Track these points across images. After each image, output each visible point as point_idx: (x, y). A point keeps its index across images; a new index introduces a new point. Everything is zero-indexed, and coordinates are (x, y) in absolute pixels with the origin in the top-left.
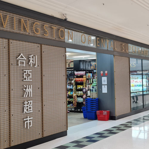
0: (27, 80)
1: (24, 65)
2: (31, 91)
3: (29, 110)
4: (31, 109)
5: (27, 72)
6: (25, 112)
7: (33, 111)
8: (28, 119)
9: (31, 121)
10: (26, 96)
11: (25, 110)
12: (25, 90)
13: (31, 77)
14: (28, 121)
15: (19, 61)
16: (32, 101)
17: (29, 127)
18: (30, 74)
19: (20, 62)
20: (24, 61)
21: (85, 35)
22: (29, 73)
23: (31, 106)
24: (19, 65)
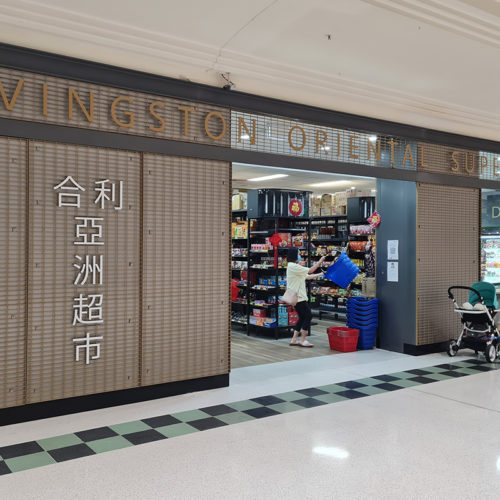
0: (85, 243)
1: (78, 205)
2: (101, 270)
3: (91, 317)
4: (100, 316)
5: (86, 222)
6: (77, 322)
7: (105, 321)
8: (88, 339)
9: (98, 345)
10: (83, 283)
11: (78, 318)
12: (79, 267)
13: (100, 235)
14: (88, 346)
15: (60, 195)
16: (101, 296)
17: (91, 359)
18: (98, 229)
19: (63, 196)
20: (78, 196)
21: (302, 129)
22: (93, 226)
23: (100, 309)
24: (60, 204)
